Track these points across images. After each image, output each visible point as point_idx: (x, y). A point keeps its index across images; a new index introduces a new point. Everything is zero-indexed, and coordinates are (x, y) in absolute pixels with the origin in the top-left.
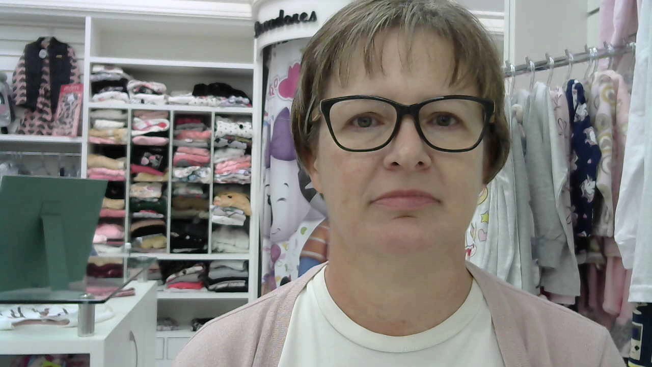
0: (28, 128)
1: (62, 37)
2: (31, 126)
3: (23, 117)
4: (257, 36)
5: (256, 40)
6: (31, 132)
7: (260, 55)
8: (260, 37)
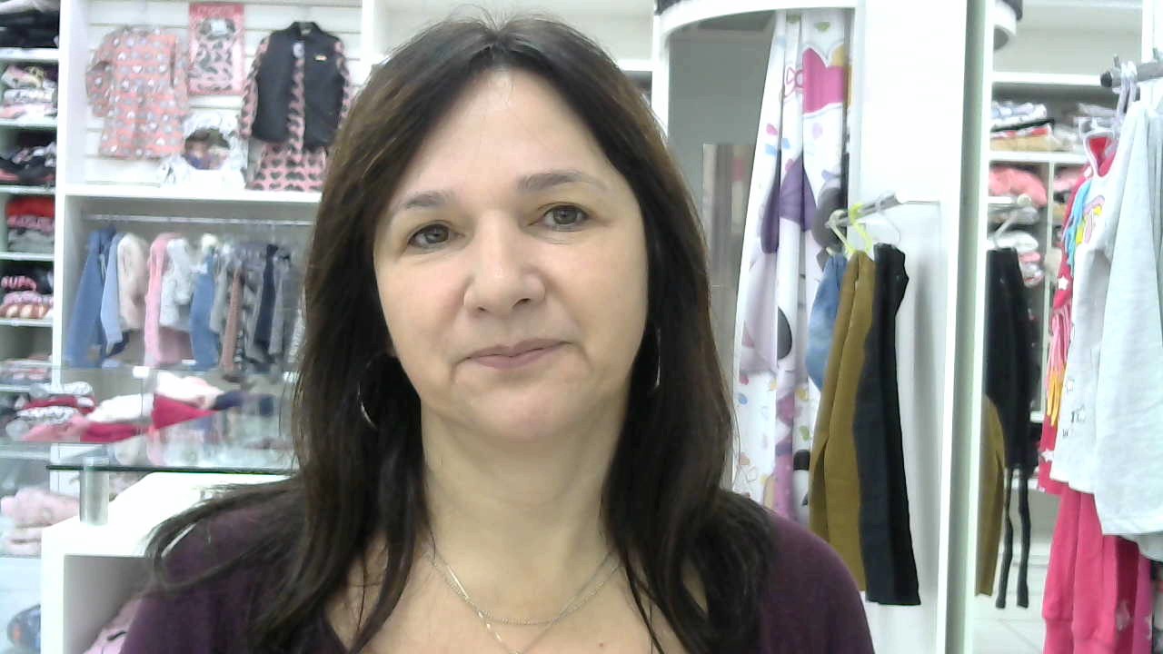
0: (269, 181)
1: (327, 22)
2: (274, 176)
3: (259, 162)
4: (660, 11)
5: (656, 18)
6: (273, 187)
7: (666, 46)
8: (664, 12)
